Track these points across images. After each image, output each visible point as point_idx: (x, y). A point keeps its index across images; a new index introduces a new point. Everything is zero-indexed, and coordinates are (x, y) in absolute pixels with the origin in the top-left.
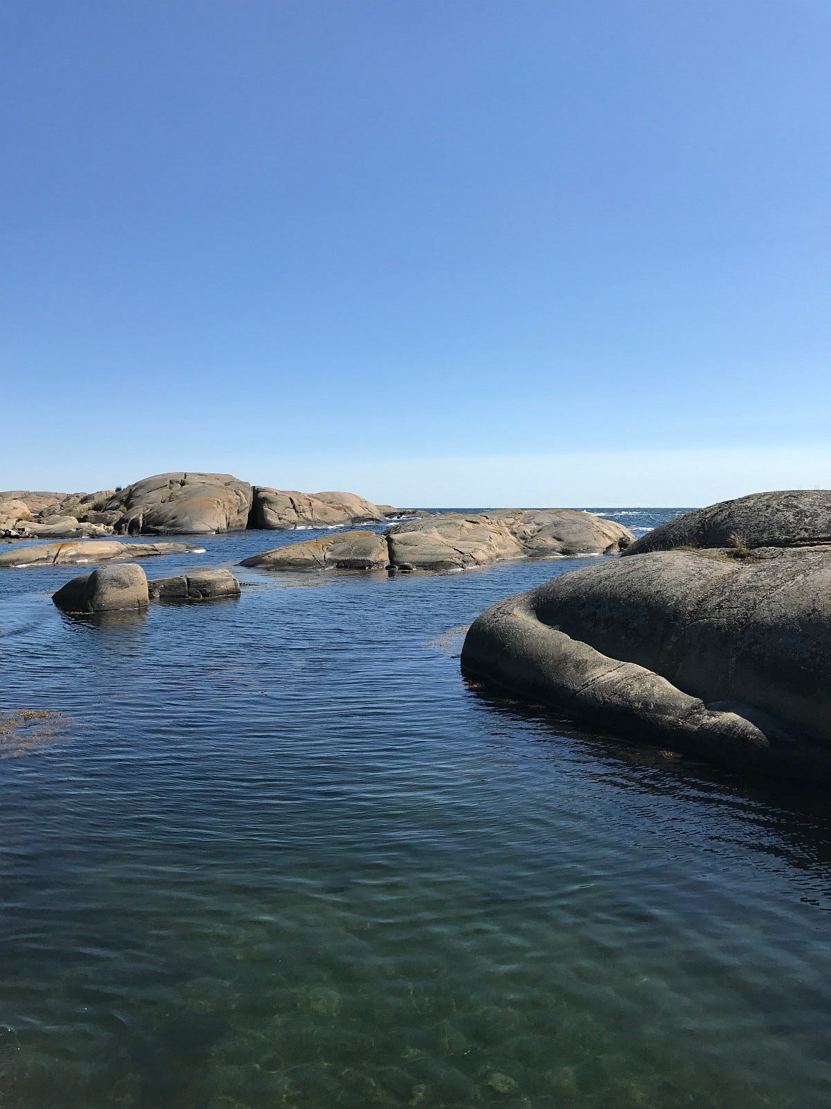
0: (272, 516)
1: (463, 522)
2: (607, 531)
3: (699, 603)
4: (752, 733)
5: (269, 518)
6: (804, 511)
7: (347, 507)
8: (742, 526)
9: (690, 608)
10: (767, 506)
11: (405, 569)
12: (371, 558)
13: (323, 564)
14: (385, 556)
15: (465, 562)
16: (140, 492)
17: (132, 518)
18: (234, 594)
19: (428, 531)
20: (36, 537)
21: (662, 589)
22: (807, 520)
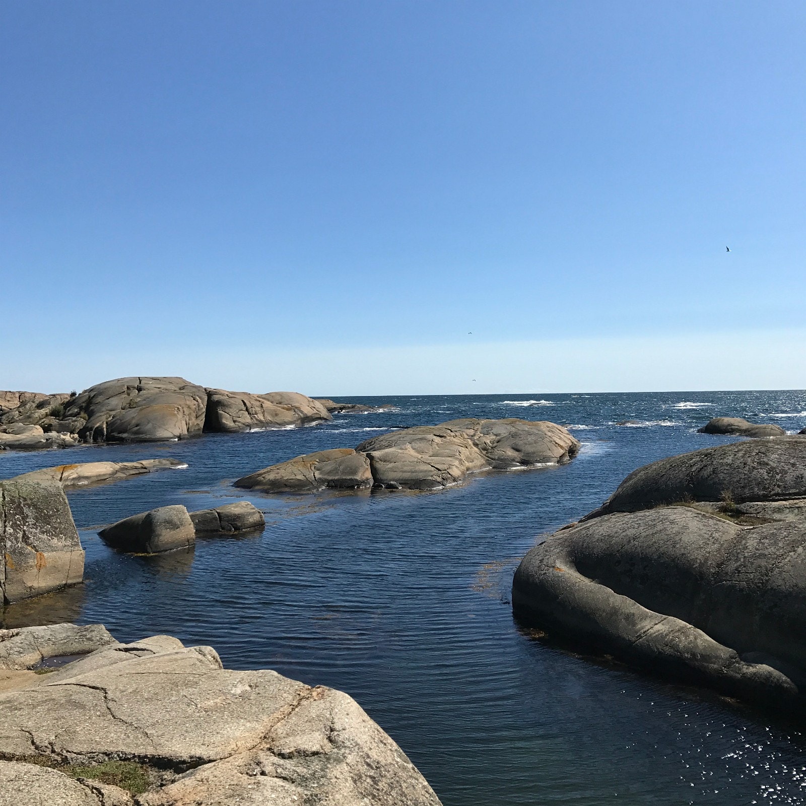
0: (227, 419)
1: (431, 437)
2: (558, 441)
3: (719, 565)
4: (785, 682)
5: (224, 421)
6: (774, 468)
7: (296, 408)
8: (725, 482)
9: (712, 570)
10: (745, 464)
11: (391, 487)
12: (358, 477)
13: (315, 484)
14: (368, 475)
15: (444, 479)
16: (99, 399)
17: (96, 426)
18: (260, 526)
19: (403, 447)
20: (8, 448)
21: (686, 552)
22: (778, 477)
